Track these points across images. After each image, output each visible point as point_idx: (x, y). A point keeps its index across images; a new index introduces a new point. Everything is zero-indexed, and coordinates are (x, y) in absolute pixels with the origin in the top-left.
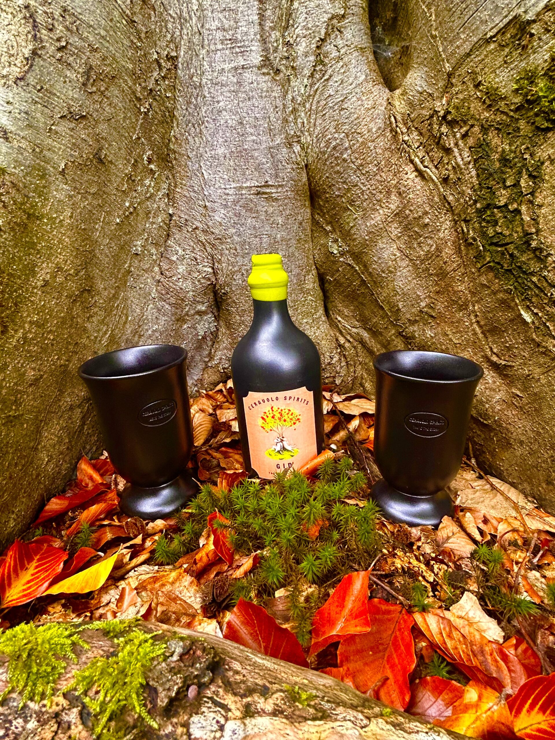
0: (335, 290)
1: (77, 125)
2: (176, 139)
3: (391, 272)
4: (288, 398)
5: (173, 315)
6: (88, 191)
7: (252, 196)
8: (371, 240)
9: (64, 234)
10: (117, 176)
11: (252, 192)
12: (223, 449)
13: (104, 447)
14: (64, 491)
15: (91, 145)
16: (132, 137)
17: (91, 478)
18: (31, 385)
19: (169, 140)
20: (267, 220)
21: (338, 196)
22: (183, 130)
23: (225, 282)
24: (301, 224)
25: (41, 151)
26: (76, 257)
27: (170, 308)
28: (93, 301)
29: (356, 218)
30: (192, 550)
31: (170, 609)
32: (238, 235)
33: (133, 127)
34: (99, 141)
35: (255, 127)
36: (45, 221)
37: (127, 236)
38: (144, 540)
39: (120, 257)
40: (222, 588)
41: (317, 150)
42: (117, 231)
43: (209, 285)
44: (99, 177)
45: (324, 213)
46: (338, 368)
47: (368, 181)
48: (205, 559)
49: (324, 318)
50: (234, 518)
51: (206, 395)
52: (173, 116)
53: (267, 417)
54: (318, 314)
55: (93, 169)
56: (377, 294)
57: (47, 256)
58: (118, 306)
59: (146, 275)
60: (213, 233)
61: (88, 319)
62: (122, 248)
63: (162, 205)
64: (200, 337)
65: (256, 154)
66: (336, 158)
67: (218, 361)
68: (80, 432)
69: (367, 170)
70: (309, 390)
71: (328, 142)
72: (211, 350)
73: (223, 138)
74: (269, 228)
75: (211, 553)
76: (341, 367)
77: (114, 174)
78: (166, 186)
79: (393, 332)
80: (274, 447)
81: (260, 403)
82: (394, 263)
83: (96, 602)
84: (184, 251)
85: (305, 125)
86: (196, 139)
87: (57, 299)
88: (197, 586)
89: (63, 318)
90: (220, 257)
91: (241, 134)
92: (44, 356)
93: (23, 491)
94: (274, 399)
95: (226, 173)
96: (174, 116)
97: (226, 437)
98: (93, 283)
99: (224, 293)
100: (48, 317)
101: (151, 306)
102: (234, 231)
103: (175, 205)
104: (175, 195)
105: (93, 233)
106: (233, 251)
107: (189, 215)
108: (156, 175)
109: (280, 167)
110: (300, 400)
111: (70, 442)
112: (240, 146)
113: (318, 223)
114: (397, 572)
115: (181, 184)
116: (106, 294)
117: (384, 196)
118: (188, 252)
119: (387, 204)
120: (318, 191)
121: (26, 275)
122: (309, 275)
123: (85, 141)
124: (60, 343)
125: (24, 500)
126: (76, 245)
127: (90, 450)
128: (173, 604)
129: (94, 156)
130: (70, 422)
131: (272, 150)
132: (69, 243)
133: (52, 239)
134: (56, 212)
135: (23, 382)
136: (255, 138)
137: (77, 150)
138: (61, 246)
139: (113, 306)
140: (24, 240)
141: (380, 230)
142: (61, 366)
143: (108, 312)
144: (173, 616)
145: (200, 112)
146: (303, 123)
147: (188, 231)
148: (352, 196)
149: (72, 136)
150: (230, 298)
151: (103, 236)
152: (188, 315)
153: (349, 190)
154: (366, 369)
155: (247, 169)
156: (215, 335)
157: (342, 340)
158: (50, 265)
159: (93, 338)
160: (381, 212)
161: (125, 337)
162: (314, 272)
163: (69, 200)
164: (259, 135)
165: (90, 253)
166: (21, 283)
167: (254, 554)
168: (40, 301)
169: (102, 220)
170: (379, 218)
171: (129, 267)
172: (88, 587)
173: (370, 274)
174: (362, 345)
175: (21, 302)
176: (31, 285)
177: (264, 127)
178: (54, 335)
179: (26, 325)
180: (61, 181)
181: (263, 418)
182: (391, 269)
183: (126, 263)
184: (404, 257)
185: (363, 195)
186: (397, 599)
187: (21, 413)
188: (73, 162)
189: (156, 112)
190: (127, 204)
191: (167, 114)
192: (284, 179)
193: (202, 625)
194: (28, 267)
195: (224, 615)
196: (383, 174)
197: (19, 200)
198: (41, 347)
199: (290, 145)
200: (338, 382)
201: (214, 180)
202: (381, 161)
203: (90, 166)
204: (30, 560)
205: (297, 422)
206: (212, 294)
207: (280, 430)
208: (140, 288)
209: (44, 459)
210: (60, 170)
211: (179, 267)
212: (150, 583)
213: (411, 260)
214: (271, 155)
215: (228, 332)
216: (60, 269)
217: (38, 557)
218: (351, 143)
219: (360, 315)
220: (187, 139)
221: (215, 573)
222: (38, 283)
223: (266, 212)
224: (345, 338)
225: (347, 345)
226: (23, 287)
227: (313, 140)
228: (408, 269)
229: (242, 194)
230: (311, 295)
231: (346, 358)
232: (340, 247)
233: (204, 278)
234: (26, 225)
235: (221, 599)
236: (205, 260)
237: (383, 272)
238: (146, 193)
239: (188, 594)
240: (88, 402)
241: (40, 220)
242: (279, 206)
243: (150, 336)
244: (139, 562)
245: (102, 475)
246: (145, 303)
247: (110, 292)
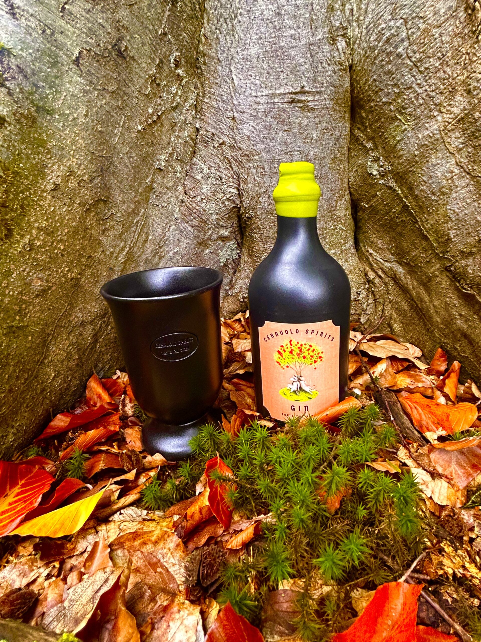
0: (369, 218)
1: (94, 6)
2: (206, 38)
3: (444, 194)
4: (310, 332)
5: (195, 238)
6: (106, 87)
7: (285, 105)
8: (422, 156)
9: (78, 135)
10: (140, 77)
11: (285, 100)
12: (235, 380)
13: (118, 367)
14: (73, 408)
15: (109, 33)
16: (157, 33)
17: (100, 397)
18: (37, 296)
19: (199, 42)
20: (300, 134)
21: (385, 103)
22: (214, 27)
23: (250, 205)
24: (337, 140)
25: (53, 34)
26: (91, 162)
27: (192, 231)
28: (110, 213)
29: (406, 130)
30: (187, 498)
31: (147, 581)
32: (267, 152)
33: (158, 19)
34: (119, 30)
35: (295, 17)
36: (57, 117)
37: (149, 147)
38: (137, 476)
39: (141, 169)
40: (211, 566)
41: (366, 46)
42: (138, 140)
43: (233, 208)
44: (119, 74)
45: (366, 127)
46: (365, 306)
47: (426, 81)
48: (197, 516)
49: (353, 251)
50: (235, 468)
51: (224, 323)
52: (203, 10)
53: (285, 351)
54: (348, 245)
55: (111, 63)
56: (422, 221)
57: (58, 157)
58: (137, 222)
59: (170, 194)
60: (240, 149)
61: (104, 233)
62: (144, 160)
63: (189, 118)
64: (222, 264)
65: (294, 53)
66: (389, 54)
67: (238, 290)
68: (92, 349)
69: (427, 65)
70: (335, 324)
71: (381, 34)
72: (232, 278)
73: (257, 34)
74: (302, 144)
75: (206, 509)
76: (368, 305)
77: (137, 73)
78: (194, 96)
79: (438, 266)
80: (290, 386)
81: (277, 335)
82: (450, 181)
83: (72, 547)
84: (209, 169)
85: (354, 13)
86: (228, 37)
87: (69, 206)
88: (183, 552)
89: (75, 227)
90: (246, 177)
91: (278, 27)
92: (53, 266)
93: (25, 405)
94: (294, 331)
95: (258, 78)
96: (205, 9)
97: (240, 368)
98: (110, 194)
99: (248, 218)
100: (58, 224)
101: (174, 226)
102: (263, 146)
103: (203, 117)
104: (203, 107)
105: (111, 137)
106: (260, 170)
107: (217, 129)
108: (184, 81)
109: (320, 68)
110: (324, 335)
111: (80, 358)
112: (275, 44)
113: (357, 139)
114: (448, 578)
115: (210, 93)
116: (124, 207)
117: (446, 98)
118: (213, 170)
119: (449, 108)
120: (362, 99)
121: (34, 175)
122: (341, 200)
123: (103, 27)
124: (71, 254)
125: (26, 414)
126: (91, 149)
127: (102, 368)
128: (152, 572)
129: (113, 47)
130: (81, 338)
131: (312, 47)
132: (83, 145)
133: (64, 139)
134: (69, 108)
135: (29, 291)
136: (293, 32)
137: (94, 37)
138: (74, 147)
139: (133, 222)
140: (32, 135)
141: (435, 142)
142: (72, 279)
143: (126, 227)
144: (148, 593)
145: (233, 3)
146: (352, 10)
147: (214, 147)
148: (403, 101)
149: (87, 19)
150: (255, 223)
151: (123, 143)
152: (210, 239)
153: (399, 94)
154: (397, 309)
155: (282, 72)
156: (237, 262)
157: (372, 275)
158: (62, 167)
159: (108, 253)
160: (439, 118)
161: (144, 257)
162: (347, 198)
163: (84, 96)
164: (299, 28)
165: (108, 160)
166: (28, 184)
167: (256, 518)
168: (50, 206)
169: (121, 124)
170: (436, 127)
171: (152, 182)
172: (63, 530)
173: (416, 198)
174: (395, 281)
175: (28, 205)
176: (40, 188)
177: (305, 18)
178: (65, 246)
179: (34, 231)
180: (75, 73)
181: (279, 352)
182: (444, 189)
183: (148, 177)
184: (463, 174)
185: (417, 99)
186: (452, 626)
187: (26, 324)
188: (89, 51)
189: (186, 5)
190: (150, 111)
191: (197, 7)
192: (323, 84)
193: (182, 612)
194: (37, 167)
195: (210, 602)
196: (448, 69)
197: (26, 89)
198: (50, 257)
199: (334, 40)
200: (363, 320)
201: (244, 86)
202: (447, 52)
203: (108, 59)
204: (13, 485)
205: (319, 360)
206: (236, 219)
207: (298, 367)
208: (163, 207)
209: (51, 374)
210: (74, 58)
211: (204, 186)
212: (128, 540)
213: (473, 177)
214: (311, 54)
215: (250, 260)
216: (72, 173)
217: (23, 482)
218: (410, 32)
219: (397, 248)
220: (218, 38)
221: (207, 537)
222: (48, 187)
223: (300, 124)
224: (376, 272)
225: (377, 281)
226: (30, 189)
227: (361, 33)
228: (467, 189)
229: (274, 103)
230: (342, 224)
231: (374, 296)
232: (382, 166)
233: (228, 199)
234: (34, 118)
235: (209, 583)
236: (231, 180)
237: (434, 194)
238: (173, 101)
239: (172, 560)
240: (101, 319)
241: (51, 115)
242: (315, 118)
243: (171, 258)
244: (127, 503)
245: (111, 395)
246: (167, 223)
247: (128, 207)
